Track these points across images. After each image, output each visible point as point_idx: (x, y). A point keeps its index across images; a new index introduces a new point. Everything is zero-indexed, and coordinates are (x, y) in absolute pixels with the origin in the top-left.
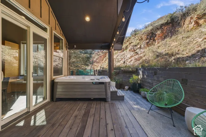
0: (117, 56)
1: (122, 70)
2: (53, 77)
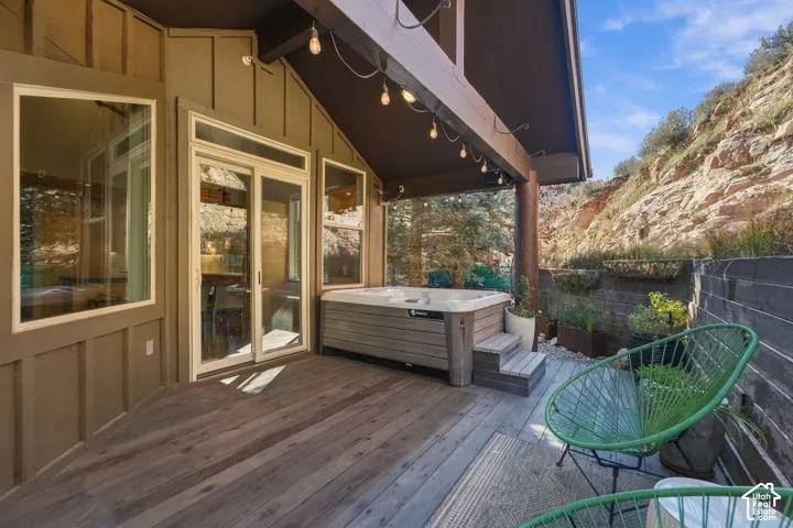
1: (607, 268)
2: (324, 288)
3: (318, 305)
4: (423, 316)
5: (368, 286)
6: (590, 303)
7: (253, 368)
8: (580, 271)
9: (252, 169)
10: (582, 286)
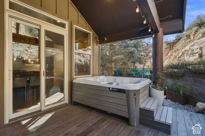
0: (192, 46)
1: (189, 69)
2: (74, 77)
3: (71, 84)
4: (116, 91)
5: (93, 76)
6: (180, 83)
7: (40, 114)
8: (176, 70)
9: (40, 26)
10: (177, 76)
